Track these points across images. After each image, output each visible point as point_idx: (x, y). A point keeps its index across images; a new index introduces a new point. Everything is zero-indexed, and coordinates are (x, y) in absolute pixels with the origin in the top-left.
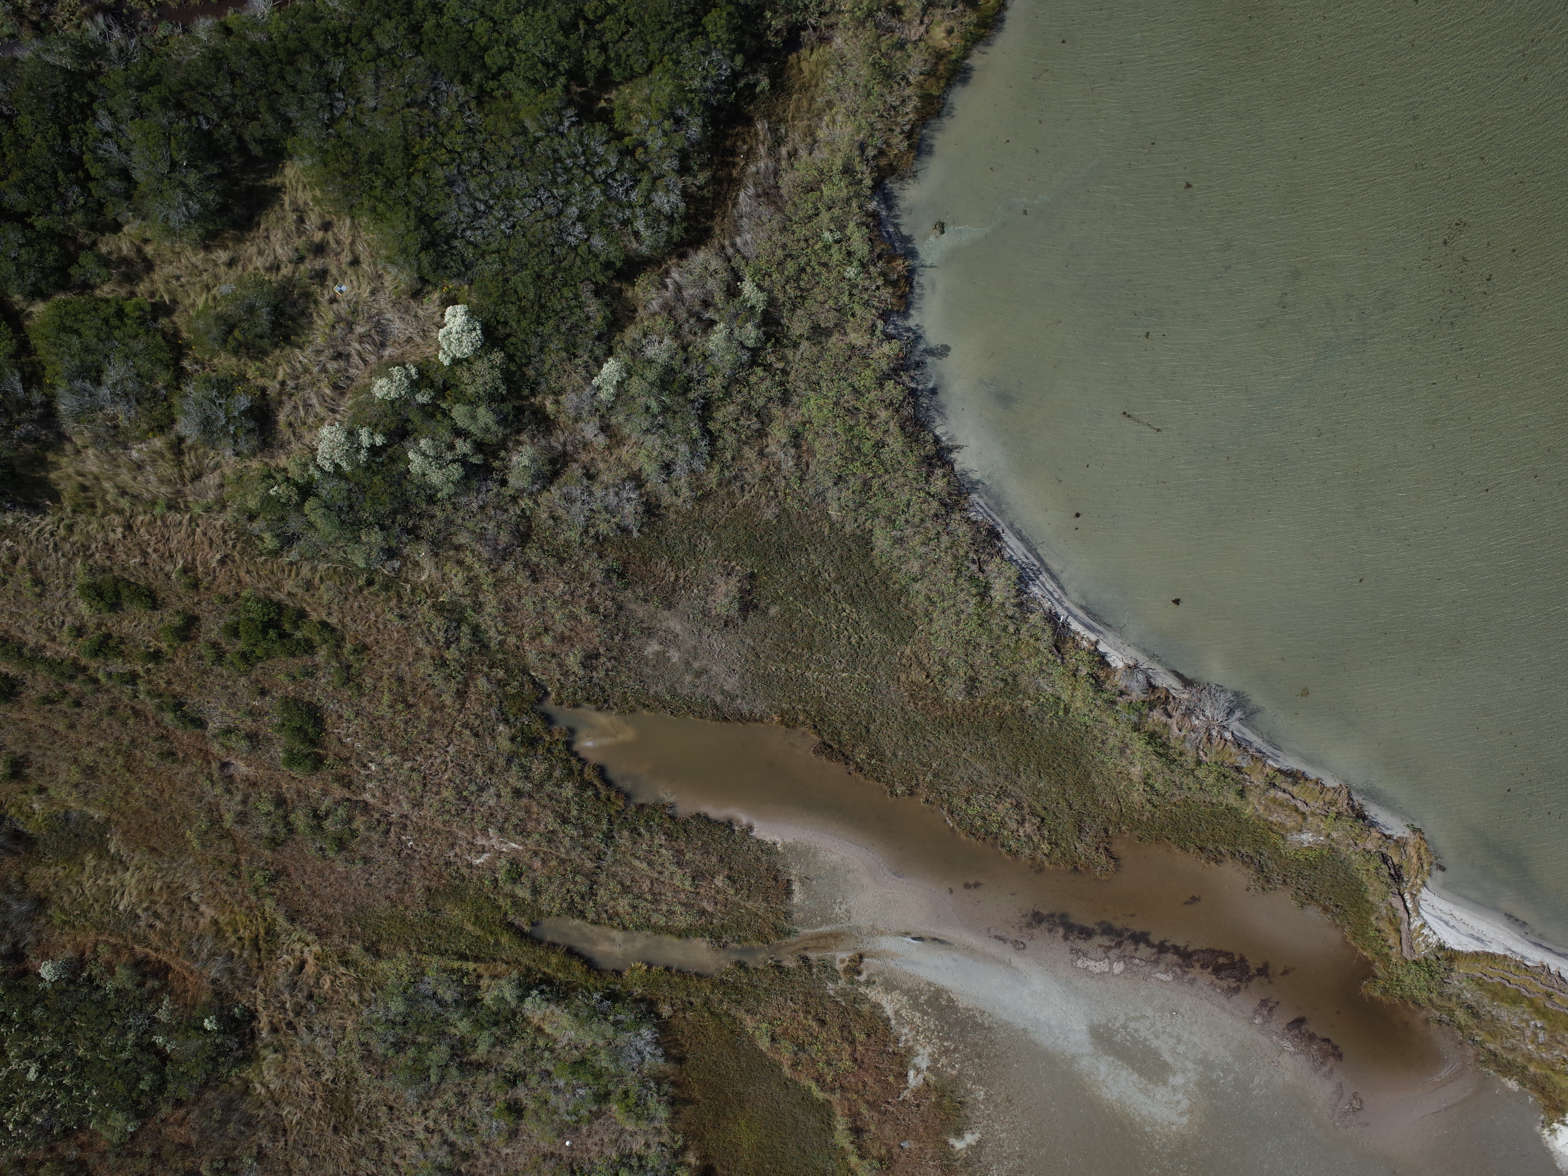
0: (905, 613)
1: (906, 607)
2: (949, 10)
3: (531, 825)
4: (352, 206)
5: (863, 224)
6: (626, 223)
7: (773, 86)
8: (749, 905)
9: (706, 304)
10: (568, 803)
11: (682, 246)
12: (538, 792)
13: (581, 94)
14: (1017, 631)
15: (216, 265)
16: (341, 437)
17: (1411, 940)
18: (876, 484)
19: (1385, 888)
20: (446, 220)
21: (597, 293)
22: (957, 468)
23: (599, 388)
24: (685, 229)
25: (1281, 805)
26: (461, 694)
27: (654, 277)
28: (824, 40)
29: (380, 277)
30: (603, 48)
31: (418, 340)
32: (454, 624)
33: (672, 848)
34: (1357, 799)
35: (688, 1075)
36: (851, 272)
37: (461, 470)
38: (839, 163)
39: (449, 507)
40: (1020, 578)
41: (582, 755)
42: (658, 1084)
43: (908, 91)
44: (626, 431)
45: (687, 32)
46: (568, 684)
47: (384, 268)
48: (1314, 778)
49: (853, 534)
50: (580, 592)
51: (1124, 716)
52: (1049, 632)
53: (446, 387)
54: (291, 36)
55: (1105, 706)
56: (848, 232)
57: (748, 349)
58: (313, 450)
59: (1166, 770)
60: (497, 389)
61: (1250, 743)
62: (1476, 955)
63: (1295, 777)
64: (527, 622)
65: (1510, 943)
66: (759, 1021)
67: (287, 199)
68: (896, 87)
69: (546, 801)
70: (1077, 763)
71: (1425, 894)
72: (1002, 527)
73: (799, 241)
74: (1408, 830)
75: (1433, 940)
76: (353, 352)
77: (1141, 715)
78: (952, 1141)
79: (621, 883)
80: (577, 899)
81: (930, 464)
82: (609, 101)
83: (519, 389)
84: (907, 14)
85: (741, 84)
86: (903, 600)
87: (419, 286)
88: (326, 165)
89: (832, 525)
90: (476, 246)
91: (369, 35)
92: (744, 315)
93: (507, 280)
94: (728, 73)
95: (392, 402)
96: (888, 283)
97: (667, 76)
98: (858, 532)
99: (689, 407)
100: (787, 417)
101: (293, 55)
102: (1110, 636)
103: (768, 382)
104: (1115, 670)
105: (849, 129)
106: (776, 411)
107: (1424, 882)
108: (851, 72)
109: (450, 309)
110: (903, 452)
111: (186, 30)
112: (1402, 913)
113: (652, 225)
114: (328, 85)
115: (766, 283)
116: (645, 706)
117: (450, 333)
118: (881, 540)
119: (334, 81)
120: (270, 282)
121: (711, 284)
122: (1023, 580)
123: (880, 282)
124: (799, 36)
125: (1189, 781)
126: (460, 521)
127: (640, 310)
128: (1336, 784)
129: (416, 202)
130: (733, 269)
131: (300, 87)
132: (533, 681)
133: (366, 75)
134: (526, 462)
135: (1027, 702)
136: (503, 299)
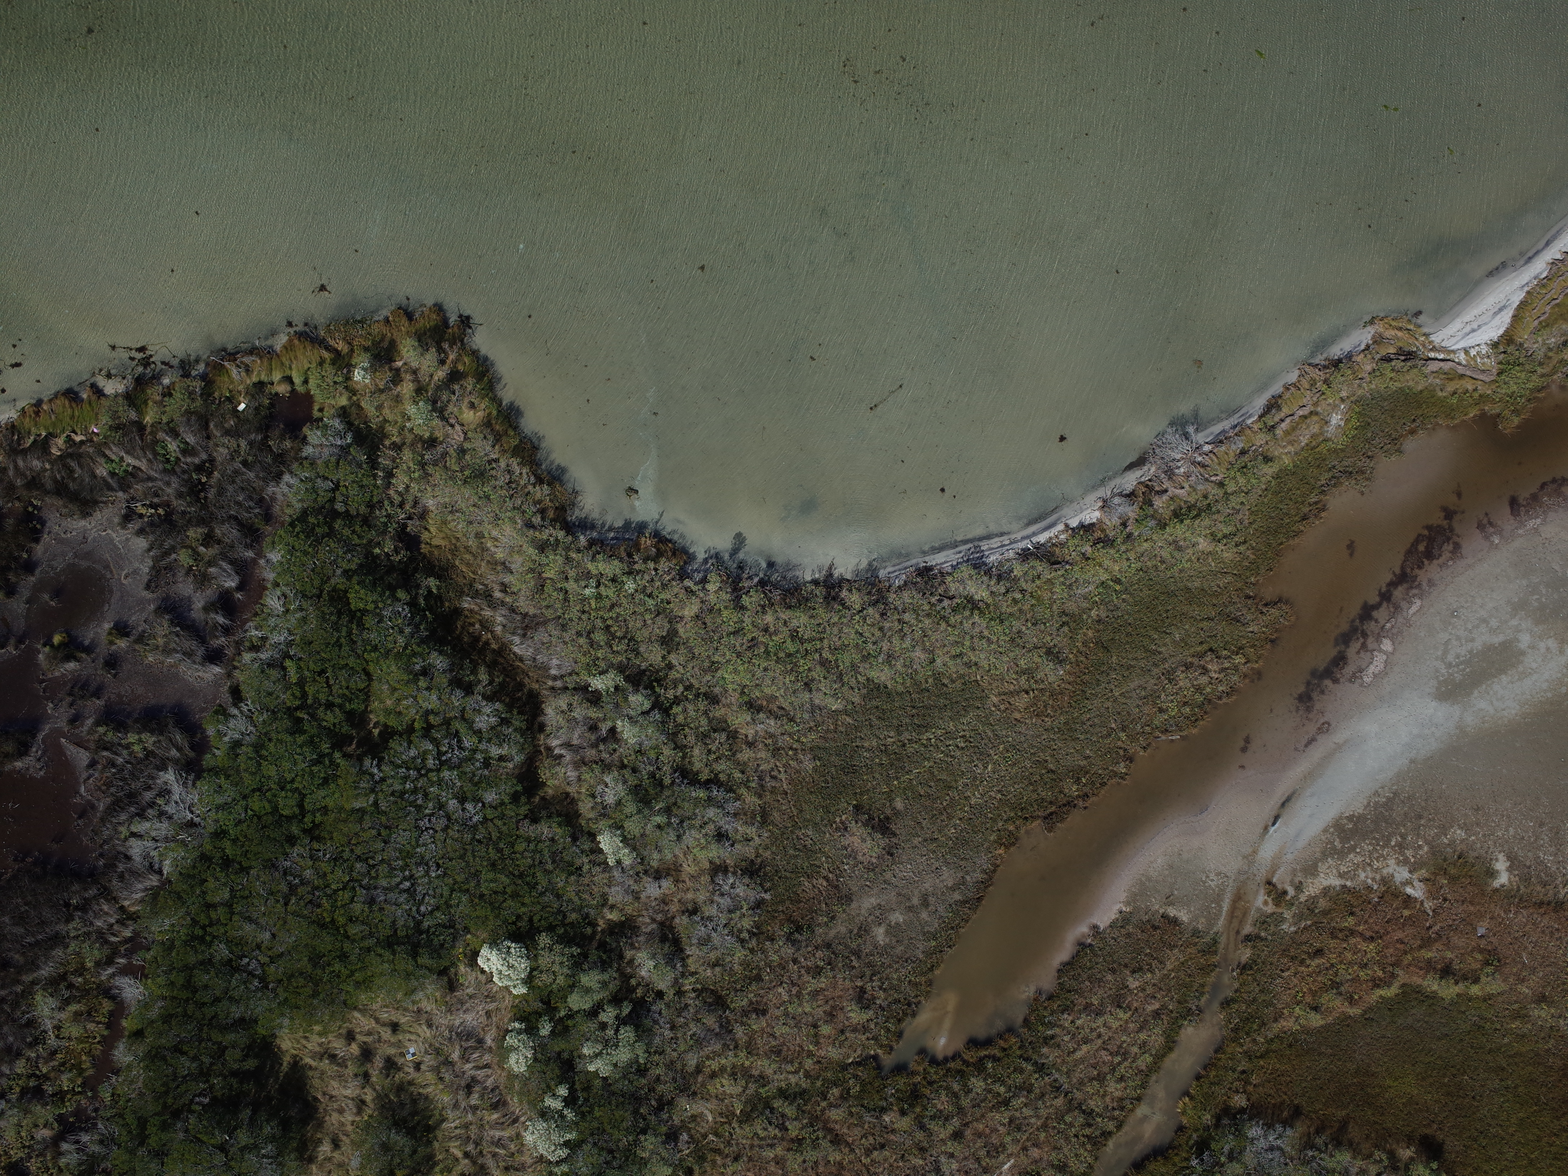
0: (958, 685)
1: (953, 681)
2: (454, 398)
3: (995, 1140)
4: (345, 1003)
5: (594, 557)
6: (486, 763)
7: (439, 577)
8: (1169, 966)
9: (594, 728)
10: (989, 1091)
11: (533, 724)
12: (965, 1115)
13: (358, 747)
14: (1023, 591)
15: (329, 1159)
16: (541, 1125)
17: (1475, 368)
18: (826, 654)
19: (1415, 371)
20: (400, 922)
21: (535, 820)
22: (848, 576)
23: (619, 862)
24: (519, 713)
25: (1294, 429)
26: (837, 1140)
27: (546, 763)
28: (423, 515)
29: (419, 1011)
30: (330, 706)
31: (492, 1006)
32: (767, 1112)
33: (1080, 1012)
34: (1319, 359)
35: (1316, 1112)
36: (630, 586)
37: (628, 1028)
38: (532, 551)
39: (656, 1058)
40: (975, 567)
41: (950, 1053)
42: (1312, 1147)
43: (503, 464)
44: (669, 856)
45: (355, 627)
46: (875, 1031)
47: (414, 1002)
48: (1282, 390)
49: (864, 698)
50: (795, 977)
51: (1146, 532)
52: (1037, 563)
53: (547, 1002)
54: (172, 977)
55: (1128, 546)
56: (594, 572)
57: (652, 709)
58: (541, 1159)
59: (1215, 517)
60: (573, 956)
61: (1224, 432)
62: (1516, 318)
63: (1273, 405)
64: (798, 1040)
65: (1517, 283)
66: (1291, 1014)
67: (308, 1060)
68: (493, 472)
69: (978, 1112)
70: (1171, 594)
71: (1436, 338)
72: (920, 561)
73: (580, 619)
74: (1369, 328)
75: (1484, 350)
76: (473, 1072)
77: (1152, 516)
78: (1496, 884)
79: (1091, 1079)
80: (1087, 1131)
81: (834, 599)
82: (376, 724)
83: (583, 936)
84: (439, 434)
85: (422, 601)
86: (946, 681)
87: (446, 979)
88: (298, 1008)
89: (846, 712)
90: (437, 908)
91: (209, 906)
92: (620, 700)
93: (482, 896)
94: (407, 610)
95: (535, 1060)
96: (656, 559)
97: (382, 662)
98: (864, 691)
99: (676, 788)
100: (729, 706)
101: (189, 985)
102: (1066, 511)
103: (690, 707)
104: (1100, 521)
105: (508, 529)
106: (718, 712)
107: (1424, 335)
108: (461, 504)
109: (480, 961)
110: (812, 617)
111: (117, 1072)
112: (1446, 366)
113: (501, 740)
114: (231, 967)
115: (603, 665)
116: (931, 969)
117: (500, 972)
118: (882, 675)
119: (231, 960)
120: (370, 1116)
121: (578, 713)
122: (978, 565)
123: (651, 565)
124: (408, 534)
125: (1234, 502)
126: (675, 1054)
127: (569, 789)
128: (1297, 373)
129: (370, 942)
130: (575, 689)
131: (218, 993)
132: (859, 1064)
133: (241, 928)
134: (652, 963)
135: (1094, 613)
136: (496, 908)
